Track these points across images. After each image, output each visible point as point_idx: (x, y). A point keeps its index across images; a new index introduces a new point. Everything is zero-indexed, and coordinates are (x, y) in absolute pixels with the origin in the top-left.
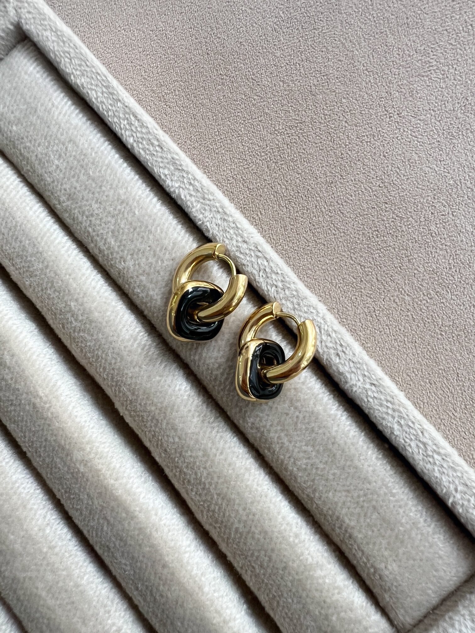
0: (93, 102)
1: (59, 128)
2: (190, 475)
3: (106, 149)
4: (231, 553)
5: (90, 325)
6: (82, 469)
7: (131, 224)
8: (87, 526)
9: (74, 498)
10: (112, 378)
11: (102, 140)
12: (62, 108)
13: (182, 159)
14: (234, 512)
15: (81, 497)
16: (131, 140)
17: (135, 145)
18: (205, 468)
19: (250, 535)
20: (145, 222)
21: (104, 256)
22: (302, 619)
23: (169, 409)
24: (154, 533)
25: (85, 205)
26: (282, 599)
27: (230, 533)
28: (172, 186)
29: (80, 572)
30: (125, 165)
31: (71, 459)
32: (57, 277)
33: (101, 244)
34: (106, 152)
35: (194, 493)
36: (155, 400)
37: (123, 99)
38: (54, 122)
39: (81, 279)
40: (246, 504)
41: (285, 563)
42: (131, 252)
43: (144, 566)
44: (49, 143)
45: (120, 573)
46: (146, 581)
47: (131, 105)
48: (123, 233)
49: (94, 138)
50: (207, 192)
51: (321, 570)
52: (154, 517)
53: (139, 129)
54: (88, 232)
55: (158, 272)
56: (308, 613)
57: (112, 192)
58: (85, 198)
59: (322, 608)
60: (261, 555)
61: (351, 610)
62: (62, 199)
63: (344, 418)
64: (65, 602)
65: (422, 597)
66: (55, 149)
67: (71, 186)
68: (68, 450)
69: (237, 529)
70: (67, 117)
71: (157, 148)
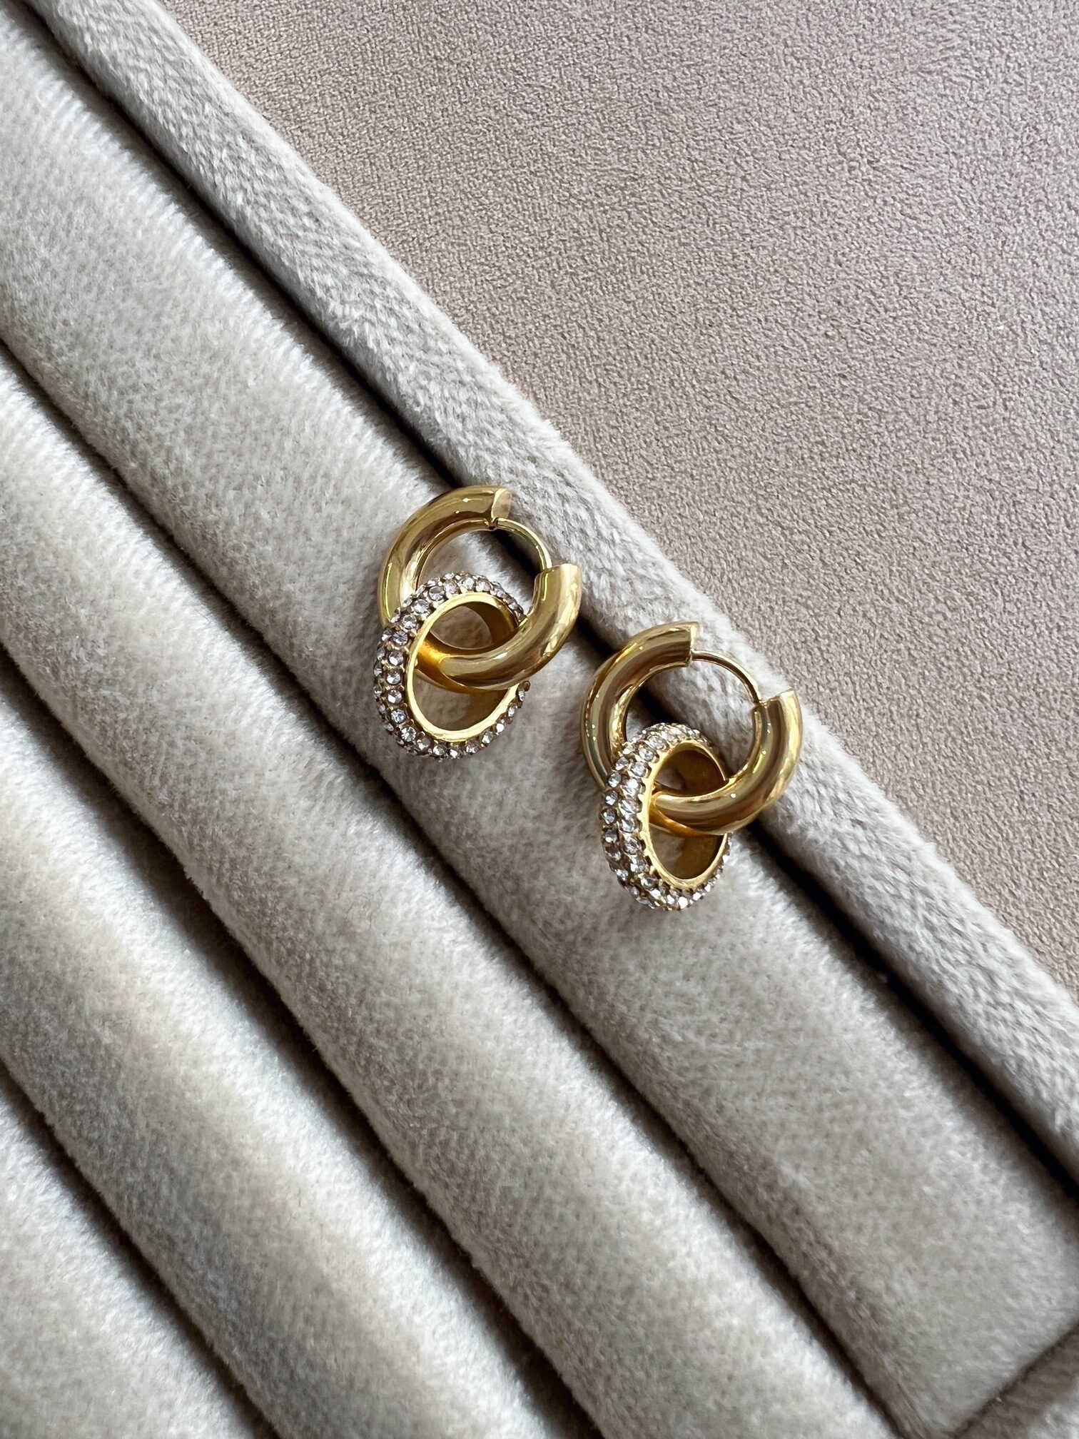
0: (142, 102)
1: (52, 166)
2: (385, 1052)
3: (170, 223)
4: (486, 1250)
5: (129, 667)
6: (107, 1037)
7: (236, 412)
8: (117, 1182)
9: (82, 1112)
10: (185, 801)
11: (162, 198)
12: (60, 115)
13: (369, 248)
14: (498, 1149)
15: (103, 1110)
16: (239, 199)
17: (248, 211)
18: (424, 1035)
19: (541, 1206)
20: (271, 406)
21: (164, 492)
22: (671, 1422)
23: (333, 885)
24: (292, 1203)
25: (117, 362)
26: (620, 1371)
27: (487, 1203)
28: (344, 316)
29: (96, 1301)
30: (220, 263)
31: (79, 1013)
32: (42, 544)
33: (157, 462)
34: (171, 230)
35: (394, 1098)
36: (297, 859)
37: (218, 95)
38: (37, 152)
39: (104, 548)
40: (530, 1127)
41: (630, 1277)
42: (238, 480)
43: (266, 1289)
44: (25, 203)
45: (200, 1306)
46: (270, 1328)
47: (238, 112)
48: (215, 436)
49: (141, 192)
50: (433, 333)
51: (720, 1295)
52: (291, 1162)
53: (259, 172)
54: (124, 429)
55: (306, 532)
56: (689, 1405)
57: (188, 330)
58: (118, 345)
59: (724, 1393)
60: (569, 1258)
61: (798, 1397)
62: (56, 346)
63: (779, 907)
64: (57, 1385)
65: (977, 1364)
66: (40, 218)
67: (83, 313)
68: (72, 986)
69: (506, 1191)
70: (71, 137)
71: (307, 222)
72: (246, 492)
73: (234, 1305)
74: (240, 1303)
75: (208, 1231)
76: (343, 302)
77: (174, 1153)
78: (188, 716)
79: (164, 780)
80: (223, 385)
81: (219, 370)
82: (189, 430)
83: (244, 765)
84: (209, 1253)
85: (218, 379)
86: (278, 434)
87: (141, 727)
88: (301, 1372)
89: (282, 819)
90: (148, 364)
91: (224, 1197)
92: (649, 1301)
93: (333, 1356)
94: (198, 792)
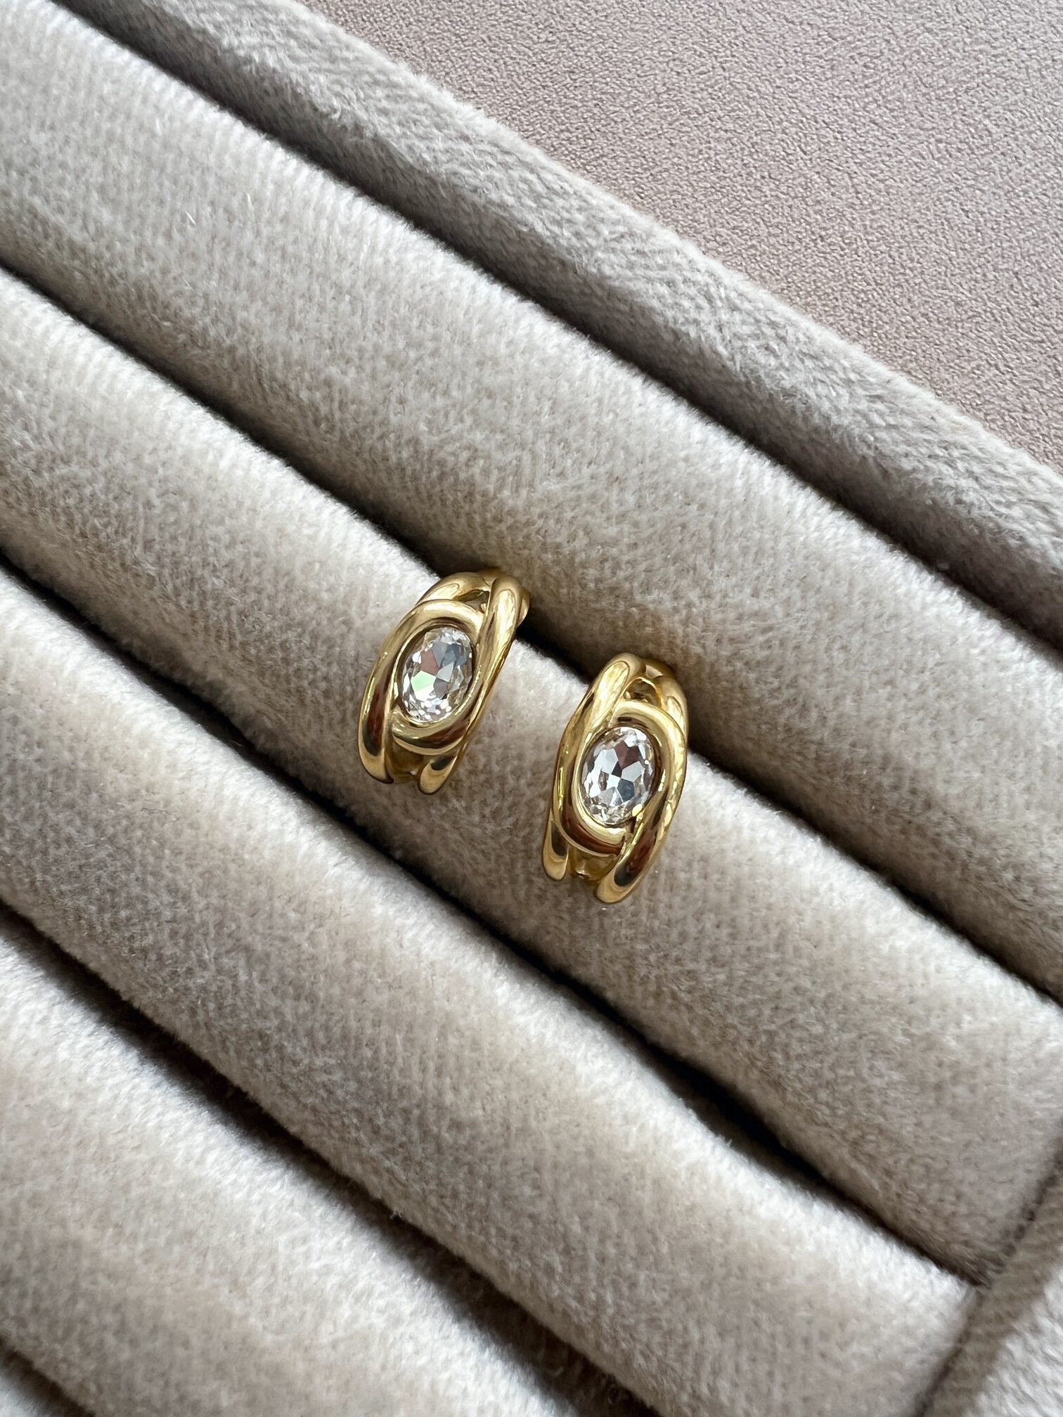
72: (176, 235)
73: (353, 1086)
74: (360, 1082)
75: (304, 1007)
76: (238, 34)
77: (245, 926)
78: (161, 471)
79: (148, 545)
80: (129, 141)
81: (123, 127)
82: (102, 189)
83: (233, 505)
84: (310, 1034)
85: (122, 136)
86: (198, 173)
87: (111, 496)
88: (447, 1136)
89: (285, 549)
90: (44, 137)
91: (313, 958)
92: (806, 946)
93: (478, 1104)
94: (189, 548)
